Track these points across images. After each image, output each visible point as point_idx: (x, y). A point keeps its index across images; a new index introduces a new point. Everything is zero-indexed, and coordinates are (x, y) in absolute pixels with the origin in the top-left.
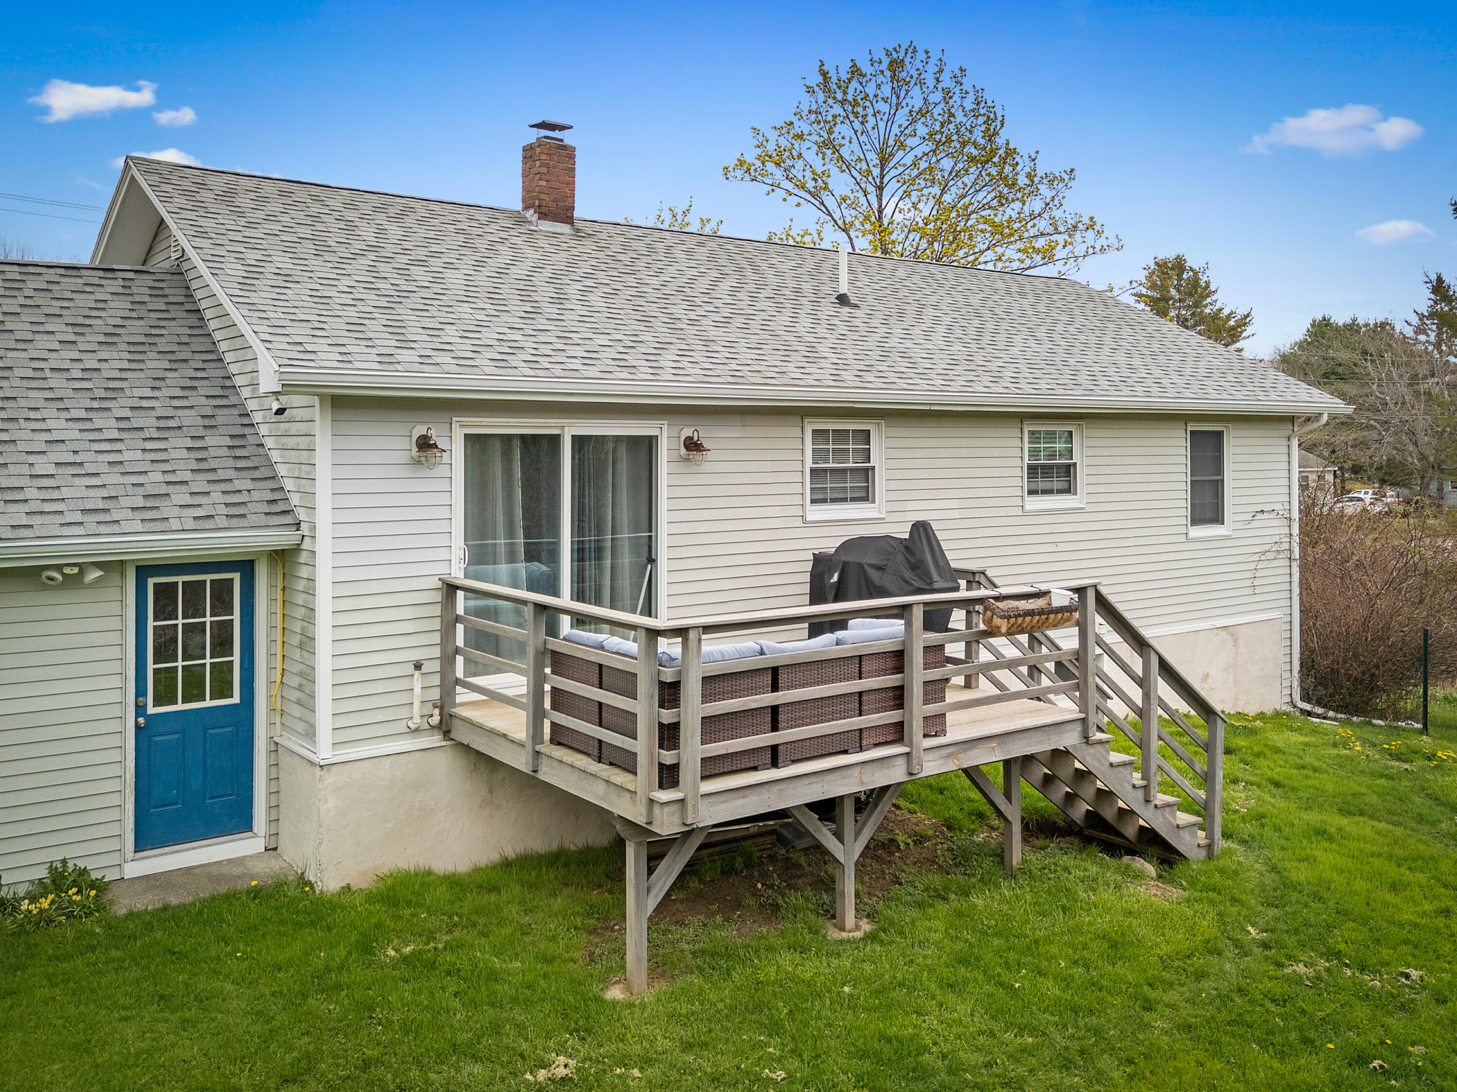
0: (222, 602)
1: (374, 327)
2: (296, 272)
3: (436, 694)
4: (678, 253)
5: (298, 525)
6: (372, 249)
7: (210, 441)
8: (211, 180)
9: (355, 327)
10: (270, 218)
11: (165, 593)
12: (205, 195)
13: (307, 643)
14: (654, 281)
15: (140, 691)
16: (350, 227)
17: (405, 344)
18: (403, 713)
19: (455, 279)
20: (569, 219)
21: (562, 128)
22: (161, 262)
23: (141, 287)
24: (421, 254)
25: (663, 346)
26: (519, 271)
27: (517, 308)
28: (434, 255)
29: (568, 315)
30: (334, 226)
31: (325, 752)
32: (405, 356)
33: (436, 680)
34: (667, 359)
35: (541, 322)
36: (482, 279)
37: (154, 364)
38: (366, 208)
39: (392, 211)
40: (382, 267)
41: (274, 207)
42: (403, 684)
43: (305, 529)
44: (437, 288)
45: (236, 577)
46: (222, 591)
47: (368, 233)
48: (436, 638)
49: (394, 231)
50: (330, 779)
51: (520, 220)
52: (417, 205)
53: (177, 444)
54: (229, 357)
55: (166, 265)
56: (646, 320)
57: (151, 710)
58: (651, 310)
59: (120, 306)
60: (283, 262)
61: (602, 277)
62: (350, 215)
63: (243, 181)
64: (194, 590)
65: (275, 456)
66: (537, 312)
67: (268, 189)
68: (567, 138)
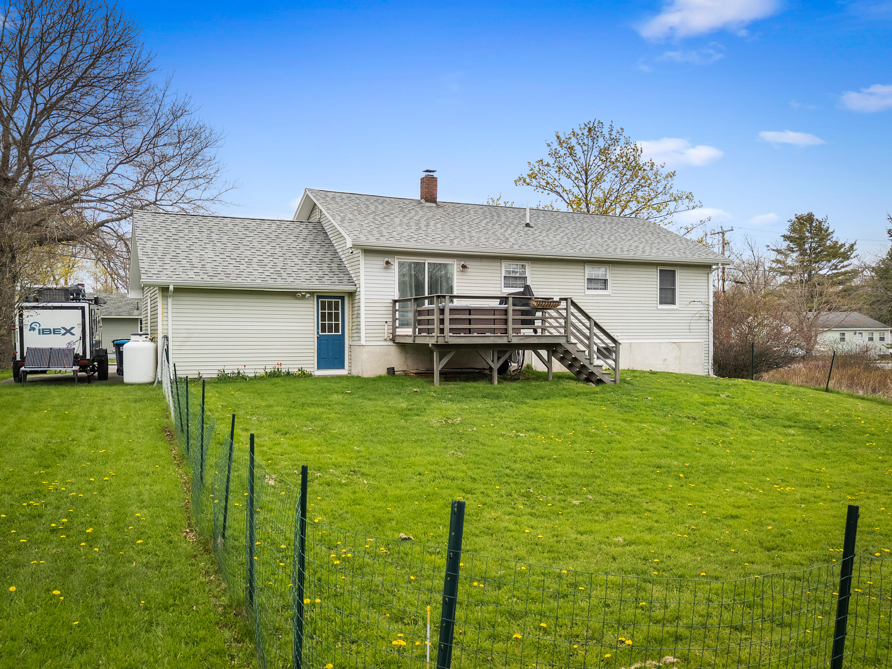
0: (337, 308)
1: (374, 232)
2: (354, 219)
3: (391, 331)
4: (472, 212)
5: (356, 285)
6: (374, 212)
7: (332, 265)
8: (328, 194)
9: (370, 232)
10: (345, 204)
11: (323, 303)
12: (328, 199)
13: (358, 317)
14: (460, 220)
15: (318, 329)
16: (368, 206)
17: (382, 236)
18: (382, 335)
19: (397, 220)
20: (435, 202)
21: (433, 171)
22: (315, 218)
23: (310, 226)
24: (388, 213)
25: (456, 237)
26: (416, 218)
27: (414, 228)
28: (391, 214)
29: (429, 230)
30: (363, 206)
31: (363, 342)
32: (382, 238)
33: (391, 327)
34: (456, 242)
35: (420, 231)
36: (405, 220)
37: (317, 247)
38: (372, 201)
39: (380, 201)
40: (377, 217)
41: (346, 201)
42: (382, 327)
43: (357, 286)
44: (392, 223)
45: (340, 300)
46: (337, 304)
47: (372, 208)
48: (391, 316)
49: (380, 207)
50: (365, 349)
51: (419, 202)
52: (387, 199)
53: (325, 266)
54: (335, 245)
55: (316, 220)
56: (453, 231)
57: (320, 333)
58: (456, 228)
59: (306, 232)
60: (351, 216)
61: (443, 219)
62: (367, 203)
63: (337, 194)
64: (330, 303)
65: (349, 269)
66: (420, 228)
67: (344, 196)
68: (435, 175)
